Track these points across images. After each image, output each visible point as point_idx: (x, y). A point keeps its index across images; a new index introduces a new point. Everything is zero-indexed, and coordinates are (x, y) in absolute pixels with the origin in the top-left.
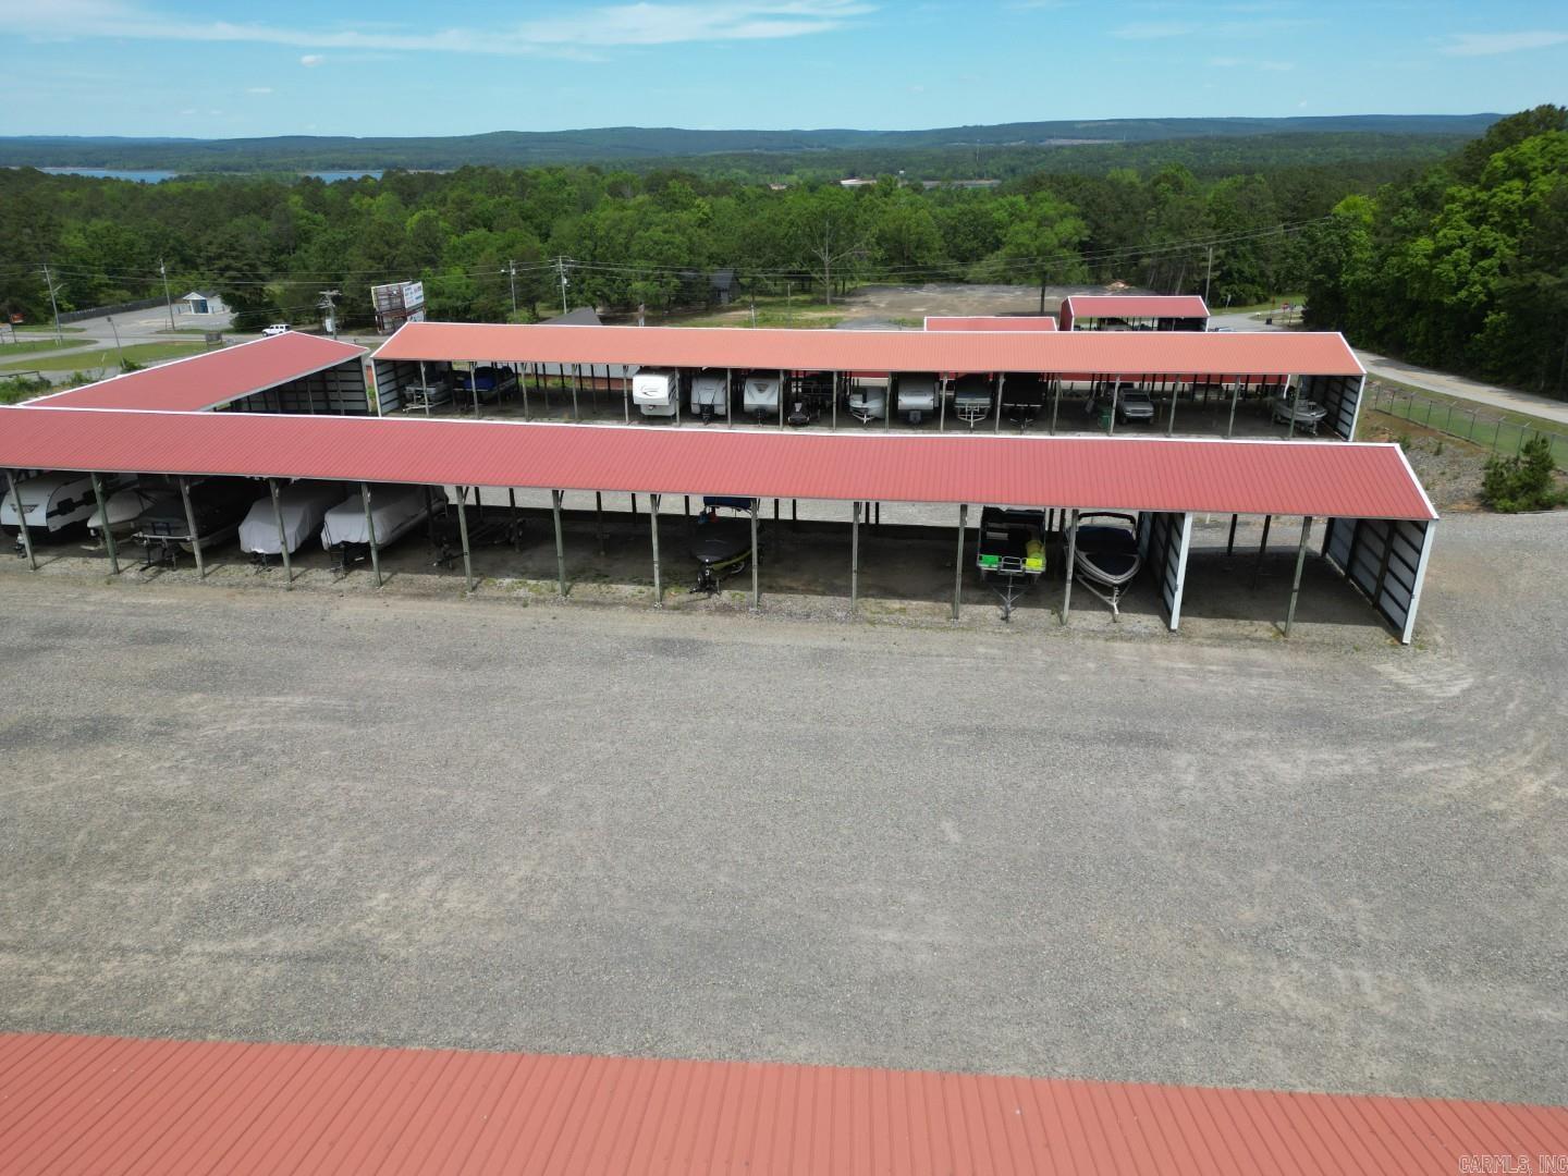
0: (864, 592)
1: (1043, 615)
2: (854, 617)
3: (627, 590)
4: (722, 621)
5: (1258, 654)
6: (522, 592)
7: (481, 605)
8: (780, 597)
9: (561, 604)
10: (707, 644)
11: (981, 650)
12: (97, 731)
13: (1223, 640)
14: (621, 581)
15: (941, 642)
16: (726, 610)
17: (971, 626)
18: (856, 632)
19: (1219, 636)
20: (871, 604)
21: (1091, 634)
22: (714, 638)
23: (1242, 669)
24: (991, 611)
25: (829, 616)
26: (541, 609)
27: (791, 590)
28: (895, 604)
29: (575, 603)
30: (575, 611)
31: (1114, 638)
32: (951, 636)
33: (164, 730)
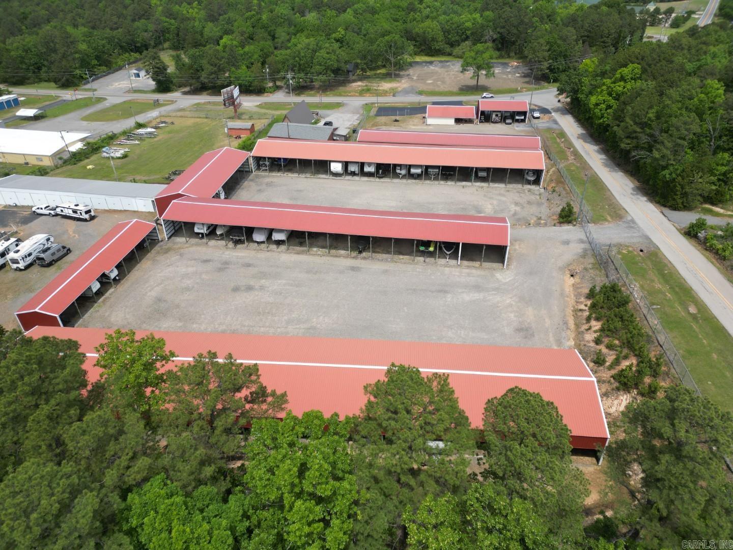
0: (395, 254)
1: (432, 260)
2: (392, 261)
3: (342, 252)
4: (363, 261)
5: (474, 271)
6: (319, 253)
7: (311, 256)
8: (376, 254)
9: (328, 256)
10: (361, 268)
11: (418, 270)
12: (249, 288)
13: (468, 267)
14: (340, 249)
15: (410, 267)
16: (365, 258)
17: (417, 264)
18: (392, 265)
19: (468, 266)
20: (396, 257)
21: (441, 265)
22: (362, 266)
23: (469, 275)
24: (422, 259)
25: (386, 260)
26: (325, 258)
27: (379, 252)
28: (401, 257)
29: (331, 256)
30: (332, 258)
31: (446, 267)
32: (412, 266)
33: (262, 288)
